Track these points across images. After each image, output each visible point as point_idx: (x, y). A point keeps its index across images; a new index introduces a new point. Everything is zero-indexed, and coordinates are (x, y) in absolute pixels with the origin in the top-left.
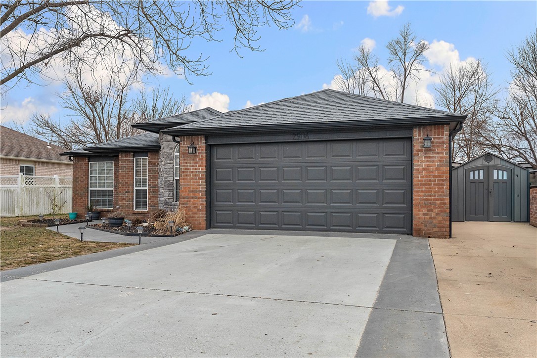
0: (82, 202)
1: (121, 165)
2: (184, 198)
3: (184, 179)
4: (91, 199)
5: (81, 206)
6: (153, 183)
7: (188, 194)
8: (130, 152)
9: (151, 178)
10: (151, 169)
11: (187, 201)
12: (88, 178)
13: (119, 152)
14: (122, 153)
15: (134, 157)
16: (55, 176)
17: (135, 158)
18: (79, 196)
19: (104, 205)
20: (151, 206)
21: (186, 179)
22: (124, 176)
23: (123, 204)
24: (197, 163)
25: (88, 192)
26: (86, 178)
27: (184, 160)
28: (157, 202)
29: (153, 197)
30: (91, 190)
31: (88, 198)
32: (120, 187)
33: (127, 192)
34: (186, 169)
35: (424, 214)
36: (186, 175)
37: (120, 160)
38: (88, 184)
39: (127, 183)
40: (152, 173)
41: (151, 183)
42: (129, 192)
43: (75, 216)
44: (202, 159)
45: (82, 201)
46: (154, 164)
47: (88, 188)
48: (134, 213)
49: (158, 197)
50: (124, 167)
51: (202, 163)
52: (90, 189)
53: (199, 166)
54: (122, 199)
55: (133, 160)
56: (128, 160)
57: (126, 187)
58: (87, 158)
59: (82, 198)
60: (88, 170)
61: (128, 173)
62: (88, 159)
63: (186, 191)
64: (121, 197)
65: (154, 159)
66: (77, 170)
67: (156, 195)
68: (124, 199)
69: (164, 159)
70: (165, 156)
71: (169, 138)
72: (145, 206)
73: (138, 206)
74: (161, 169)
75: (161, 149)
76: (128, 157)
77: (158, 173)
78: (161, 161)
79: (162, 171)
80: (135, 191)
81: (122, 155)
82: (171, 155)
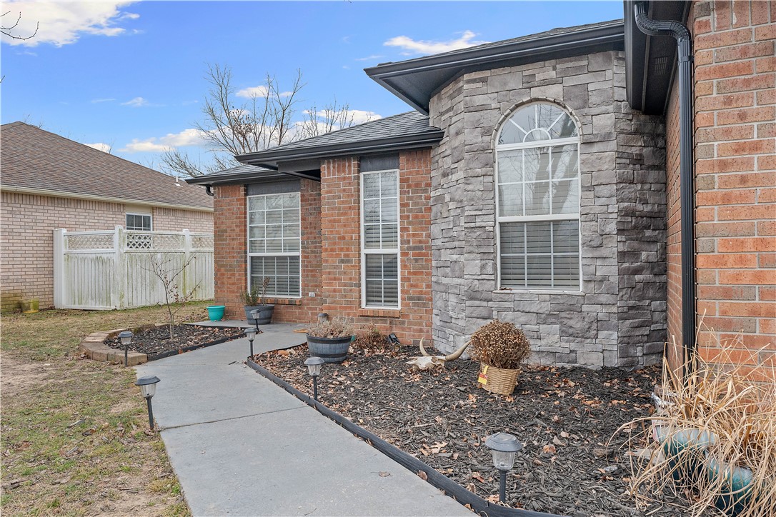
0: (234, 284)
1: (328, 192)
2: (727, 294)
3: (726, 199)
4: (252, 278)
5: (233, 292)
6: (414, 235)
7: (759, 277)
8: (350, 159)
9: (410, 223)
10: (409, 198)
11: (754, 312)
12: (245, 231)
13: (321, 159)
14: (329, 163)
15: (359, 172)
16: (185, 231)
17: (362, 175)
18: (227, 270)
19: (282, 289)
20: (410, 299)
21: (742, 198)
22: (334, 221)
23: (335, 291)
25: (246, 262)
26: (241, 231)
27: (728, 101)
28: (429, 286)
29: (415, 273)
30: (252, 258)
31: (246, 275)
32: (326, 250)
33: (342, 261)
34: (740, 149)
36: (744, 180)
37: (326, 180)
38: (246, 244)
39: (343, 238)
40: (410, 211)
41: (408, 235)
42: (348, 261)
43: (220, 314)
45: (233, 280)
46: (417, 185)
47: (246, 252)
48: (365, 317)
49: (429, 274)
50: (334, 197)
52: (249, 254)
54: (331, 279)
55: (358, 178)
56: (344, 178)
57: (342, 249)
58: (242, 188)
59: (233, 275)
60: (245, 213)
61: (345, 214)
62: (246, 190)
63: (742, 261)
64: (329, 273)
65: (418, 173)
66: (222, 214)
67: (423, 267)
68: (335, 279)
69: (462, 164)
70: (467, 156)
71: (479, 100)
72: (391, 296)
73: (372, 296)
74: (447, 198)
75: (445, 139)
76: (344, 171)
77: (430, 209)
78: (445, 175)
79: (452, 200)
80: (363, 258)
81: (329, 168)
82: (486, 150)
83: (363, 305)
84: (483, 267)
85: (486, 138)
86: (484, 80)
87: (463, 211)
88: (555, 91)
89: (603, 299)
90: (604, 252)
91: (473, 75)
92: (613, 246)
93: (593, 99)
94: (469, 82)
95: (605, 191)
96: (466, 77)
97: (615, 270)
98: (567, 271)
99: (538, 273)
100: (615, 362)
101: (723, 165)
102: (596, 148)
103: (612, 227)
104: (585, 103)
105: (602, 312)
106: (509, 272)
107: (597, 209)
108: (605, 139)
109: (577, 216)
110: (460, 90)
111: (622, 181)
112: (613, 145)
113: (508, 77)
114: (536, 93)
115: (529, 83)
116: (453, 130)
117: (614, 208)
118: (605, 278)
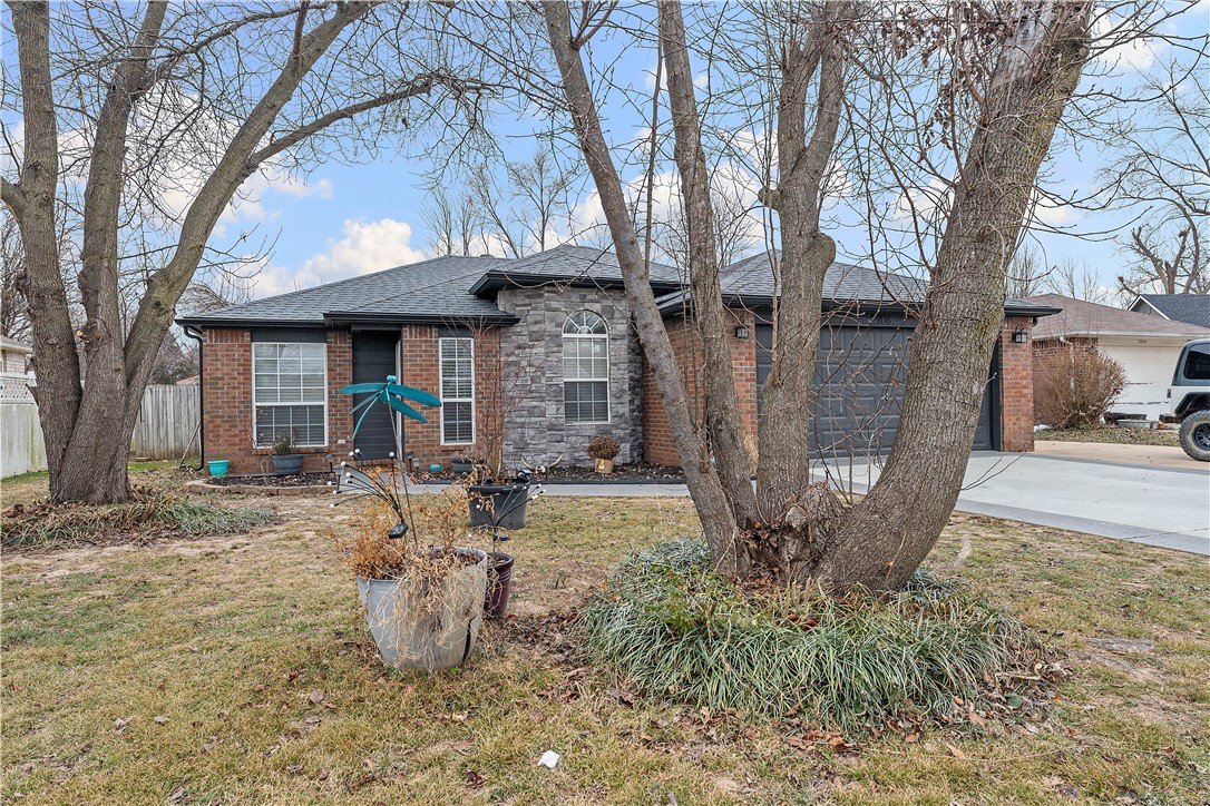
0: (237, 435)
1: (410, 351)
4: (257, 428)
5: (235, 445)
6: (487, 388)
8: (431, 326)
9: (483, 379)
10: (483, 361)
12: (250, 379)
13: (401, 325)
14: (410, 328)
15: (439, 337)
18: (225, 422)
20: (484, 435)
22: (417, 375)
24: (742, 354)
25: (252, 412)
26: (244, 379)
28: (502, 425)
29: (488, 416)
30: (258, 408)
31: (252, 426)
35: (1014, 424)
37: (408, 341)
38: (250, 393)
40: (484, 370)
41: (481, 388)
44: (750, 348)
46: (489, 351)
47: (251, 402)
49: (501, 417)
50: (416, 356)
51: (750, 353)
52: (255, 404)
53: (747, 359)
54: (413, 423)
55: (437, 342)
56: (426, 341)
58: (248, 333)
59: (236, 426)
60: (250, 360)
61: (428, 370)
62: (251, 337)
65: (489, 343)
67: (494, 411)
69: (542, 343)
70: (546, 338)
71: (554, 304)
72: (466, 432)
73: (450, 435)
74: (524, 363)
75: (520, 323)
76: (426, 336)
77: (500, 370)
78: (519, 347)
79: (530, 365)
80: (442, 405)
81: (411, 332)
82: (558, 336)
83: (442, 443)
84: (558, 410)
85: (559, 329)
86: (557, 292)
87: (544, 373)
88: (597, 307)
89: (622, 426)
90: (623, 400)
91: (551, 288)
92: (627, 398)
93: (617, 315)
94: (548, 292)
95: (623, 366)
96: (546, 288)
97: (628, 410)
98: (601, 412)
99: (586, 414)
100: (629, 460)
102: (617, 343)
103: (626, 387)
104: (612, 317)
105: (621, 433)
106: (571, 413)
107: (619, 376)
108: (622, 338)
109: (607, 379)
110: (541, 296)
111: (630, 362)
112: (626, 341)
113: (572, 294)
114: (587, 306)
115: (583, 299)
116: (530, 319)
117: (627, 376)
118: (623, 414)
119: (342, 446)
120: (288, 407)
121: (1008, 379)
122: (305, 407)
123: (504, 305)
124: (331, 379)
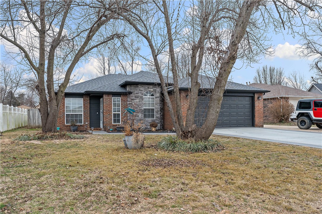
1: (105, 100)
8: (110, 94)
9: (123, 108)
10: (123, 103)
12: (65, 107)
13: (103, 94)
20: (123, 122)
22: (106, 106)
26: (63, 107)
28: (127, 119)
29: (124, 117)
30: (66, 114)
31: (65, 119)
32: (105, 112)
35: (258, 120)
37: (105, 98)
38: (64, 111)
39: (109, 110)
40: (123, 105)
41: (123, 110)
42: (110, 115)
43: (59, 129)
46: (124, 101)
50: (107, 102)
55: (112, 98)
56: (109, 98)
57: (108, 112)
59: (61, 119)
60: (65, 102)
62: (65, 96)
64: (106, 117)
65: (124, 98)
67: (126, 116)
69: (138, 99)
71: (141, 89)
72: (119, 121)
73: (115, 121)
74: (133, 104)
75: (133, 94)
77: (127, 105)
78: (132, 100)
79: (135, 104)
80: (113, 114)
81: (105, 96)
82: (142, 97)
83: (113, 124)
84: (142, 115)
85: (142, 95)
86: (142, 86)
87: (139, 106)
88: (152, 90)
89: (158, 120)
91: (141, 85)
92: (159, 113)
93: (157, 92)
94: (140, 86)
95: (158, 105)
96: (139, 85)
97: (159, 116)
98: (153, 116)
99: (149, 117)
100: (160, 128)
101: (183, 106)
102: (157, 99)
103: (159, 110)
104: (156, 92)
105: (158, 121)
106: (145, 116)
107: (157, 107)
109: (154, 108)
110: (138, 87)
111: (160, 103)
112: (159, 98)
113: (146, 86)
115: (149, 88)
116: (135, 93)
117: (159, 107)
118: (158, 117)
119: (87, 124)
120: (74, 114)
121: (256, 109)
122: (78, 114)
123: (128, 89)
124: (84, 107)
